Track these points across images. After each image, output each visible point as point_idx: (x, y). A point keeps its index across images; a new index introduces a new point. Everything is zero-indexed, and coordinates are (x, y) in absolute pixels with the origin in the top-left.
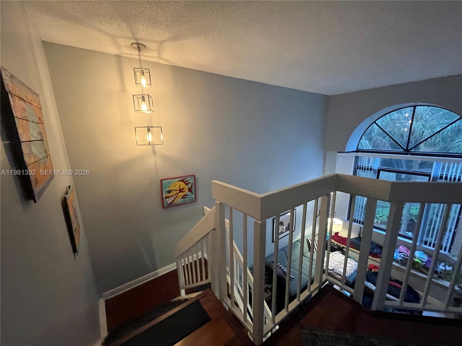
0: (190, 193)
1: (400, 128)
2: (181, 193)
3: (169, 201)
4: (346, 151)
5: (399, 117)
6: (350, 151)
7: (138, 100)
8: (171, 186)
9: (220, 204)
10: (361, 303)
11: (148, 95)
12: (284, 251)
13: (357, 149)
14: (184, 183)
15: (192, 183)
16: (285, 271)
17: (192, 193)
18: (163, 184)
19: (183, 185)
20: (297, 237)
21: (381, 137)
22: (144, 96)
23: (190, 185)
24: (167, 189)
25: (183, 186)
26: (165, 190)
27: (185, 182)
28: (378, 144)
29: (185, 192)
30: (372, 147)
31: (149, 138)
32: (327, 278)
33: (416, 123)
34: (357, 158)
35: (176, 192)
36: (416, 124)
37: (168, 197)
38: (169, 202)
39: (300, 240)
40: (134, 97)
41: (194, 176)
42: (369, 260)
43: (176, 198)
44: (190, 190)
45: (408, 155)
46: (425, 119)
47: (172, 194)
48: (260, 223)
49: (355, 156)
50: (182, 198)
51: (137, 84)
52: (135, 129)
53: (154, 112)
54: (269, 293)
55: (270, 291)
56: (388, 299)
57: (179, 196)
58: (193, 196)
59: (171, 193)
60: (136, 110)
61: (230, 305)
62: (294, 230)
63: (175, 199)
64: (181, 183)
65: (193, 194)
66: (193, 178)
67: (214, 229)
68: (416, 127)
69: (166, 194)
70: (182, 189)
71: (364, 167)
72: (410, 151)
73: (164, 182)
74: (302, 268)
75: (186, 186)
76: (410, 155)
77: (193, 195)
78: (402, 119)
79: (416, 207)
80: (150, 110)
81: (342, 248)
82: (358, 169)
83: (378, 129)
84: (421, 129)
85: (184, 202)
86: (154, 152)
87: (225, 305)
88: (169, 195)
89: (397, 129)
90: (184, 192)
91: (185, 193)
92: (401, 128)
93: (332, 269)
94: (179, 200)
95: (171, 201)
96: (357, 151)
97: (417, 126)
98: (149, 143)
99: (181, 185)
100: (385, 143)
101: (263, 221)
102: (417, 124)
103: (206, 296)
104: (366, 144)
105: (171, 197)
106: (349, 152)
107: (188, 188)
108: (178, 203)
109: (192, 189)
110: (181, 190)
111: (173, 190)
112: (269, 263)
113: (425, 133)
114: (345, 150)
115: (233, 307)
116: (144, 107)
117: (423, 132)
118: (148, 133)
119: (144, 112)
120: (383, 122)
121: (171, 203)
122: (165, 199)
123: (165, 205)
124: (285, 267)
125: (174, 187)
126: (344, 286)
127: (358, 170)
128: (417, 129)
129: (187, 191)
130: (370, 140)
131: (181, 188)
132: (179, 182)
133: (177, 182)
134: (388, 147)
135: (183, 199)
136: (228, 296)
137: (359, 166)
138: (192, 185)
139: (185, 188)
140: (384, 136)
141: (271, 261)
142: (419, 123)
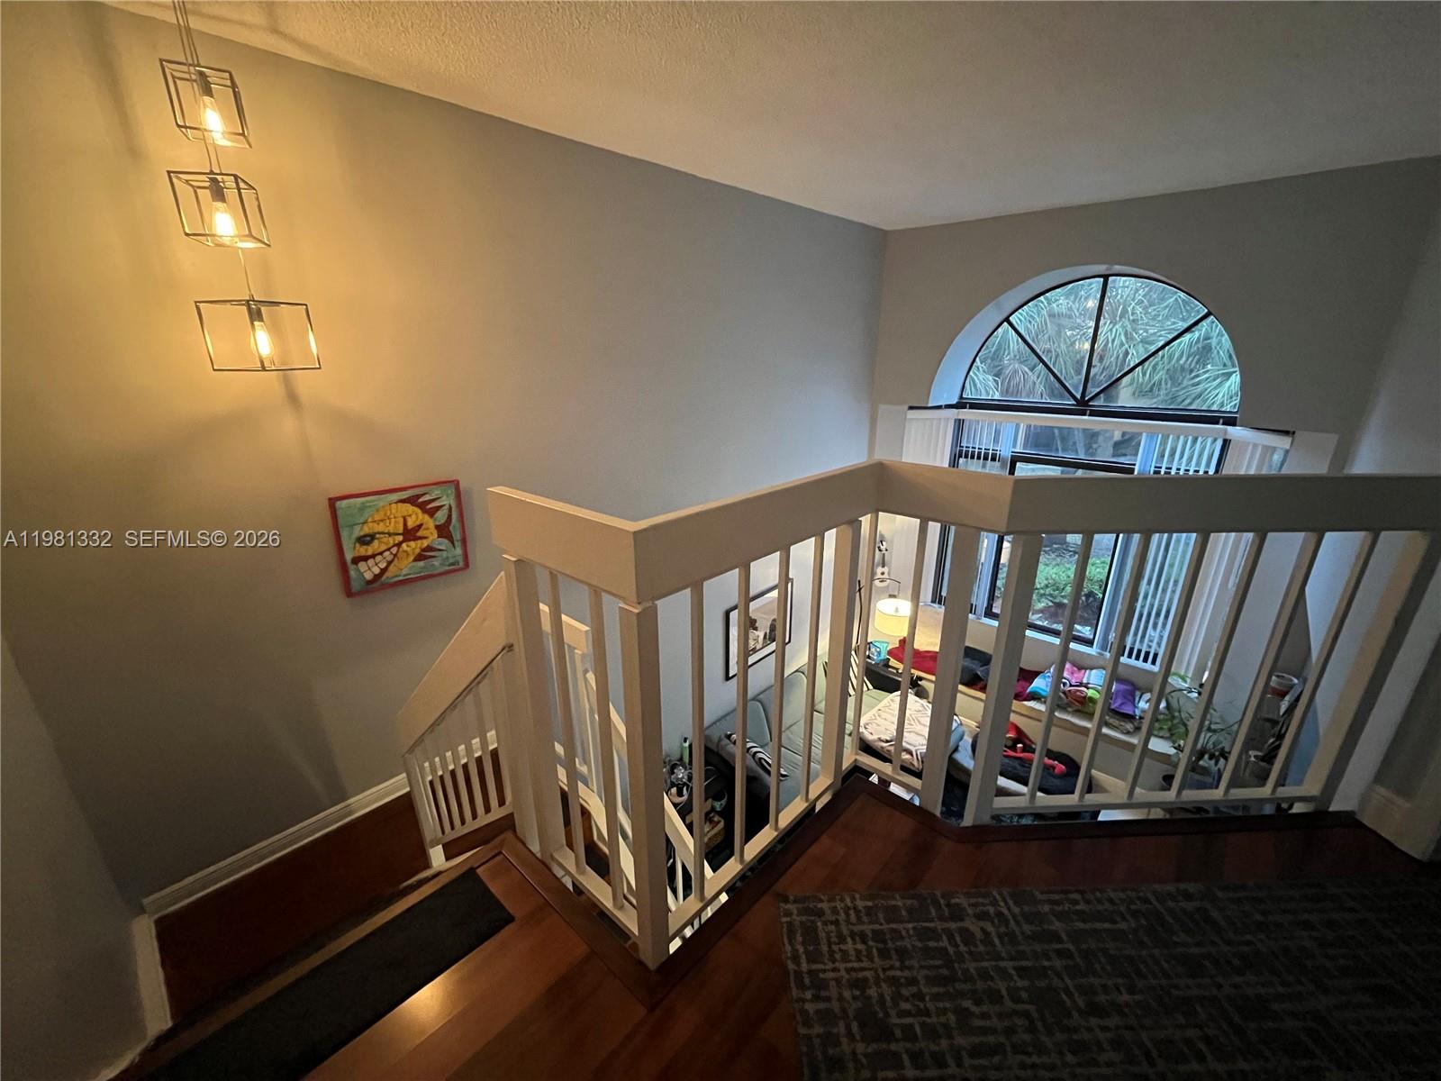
0: (443, 543)
1: (1072, 340)
2: (412, 544)
3: (369, 570)
4: (930, 405)
5: (1070, 309)
6: (942, 403)
7: (195, 192)
8: (370, 520)
9: (519, 562)
10: (938, 813)
11: (236, 177)
12: (759, 701)
13: (961, 397)
14: (421, 509)
15: (450, 509)
16: (760, 759)
17: (453, 543)
18: (339, 513)
19: (415, 516)
20: (798, 658)
21: (1026, 366)
22: (219, 178)
23: (441, 516)
24: (358, 532)
25: (417, 518)
26: (351, 534)
27: (422, 506)
28: (1018, 385)
29: (425, 538)
30: (1002, 394)
31: (263, 342)
32: (856, 760)
33: (1111, 326)
34: (959, 424)
35: (391, 541)
36: (1111, 330)
37: (365, 558)
38: (368, 576)
39: (805, 669)
40: (175, 180)
41: (456, 484)
42: (959, 695)
43: (393, 560)
44: (443, 531)
45: (1085, 415)
46: (1131, 318)
47: (376, 546)
48: (636, 611)
49: (955, 420)
50: (415, 560)
51: (186, 127)
52: (198, 308)
53: (269, 246)
54: (719, 822)
55: (720, 819)
56: (1003, 792)
57: (406, 552)
58: (459, 551)
59: (376, 543)
60: (187, 231)
61: (573, 869)
62: (787, 640)
63: (390, 563)
64: (409, 508)
65: (456, 544)
66: (451, 491)
67: (510, 647)
68: (1110, 340)
69: (355, 548)
70: (413, 528)
71: (977, 450)
72: (1091, 404)
73: (338, 504)
74: (810, 745)
75: (427, 517)
76: (1090, 415)
77: (454, 546)
78: (1077, 315)
79: (1103, 559)
80: (250, 235)
81: (916, 681)
82: (960, 456)
83: (1017, 340)
84: (1122, 344)
85: (422, 574)
86: (293, 398)
87: (559, 873)
88: (366, 550)
89: (1066, 343)
90: (421, 538)
91: (425, 543)
92: (1075, 341)
93: (888, 739)
94: (405, 567)
95: (376, 570)
96: (960, 405)
97: (1113, 336)
98: (262, 363)
99: (410, 516)
100: (1035, 383)
101: (649, 604)
102: (1114, 330)
103: (500, 853)
104: (985, 386)
105: (373, 556)
106: (939, 407)
107: (438, 523)
108: (405, 576)
109: (451, 528)
110: (410, 534)
111: (379, 533)
112: (715, 739)
113: (1129, 357)
114: (928, 403)
115: (583, 873)
116: (224, 223)
117: (1127, 353)
118: (252, 324)
119: (228, 243)
120: (1030, 322)
121: (377, 577)
122: (352, 568)
123: (356, 586)
124: (761, 747)
125: (381, 524)
126: (898, 774)
127: (961, 460)
128: (1113, 344)
129: (432, 534)
130: (997, 375)
131: (411, 524)
132: (400, 504)
133: (394, 506)
134: (1040, 395)
135: (421, 564)
136: (567, 845)
137: (964, 449)
138: (450, 517)
139: (423, 527)
140: (1033, 363)
141: (723, 736)
142: (1117, 326)
